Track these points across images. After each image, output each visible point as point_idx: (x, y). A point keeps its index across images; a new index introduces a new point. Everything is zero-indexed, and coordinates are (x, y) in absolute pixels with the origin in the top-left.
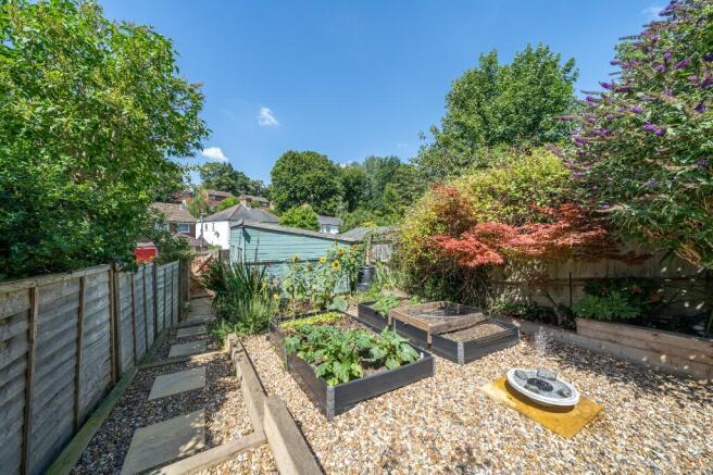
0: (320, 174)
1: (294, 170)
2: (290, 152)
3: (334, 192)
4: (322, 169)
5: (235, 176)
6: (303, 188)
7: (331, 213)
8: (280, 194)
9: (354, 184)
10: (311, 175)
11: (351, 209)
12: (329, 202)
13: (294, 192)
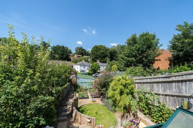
0: (103, 51)
1: (96, 50)
2: (95, 46)
3: (107, 56)
4: (104, 50)
5: (83, 50)
6: (98, 55)
7: (105, 62)
8: (92, 56)
9: (113, 53)
10: (100, 52)
11: (111, 61)
12: (105, 59)
13: (96, 56)
